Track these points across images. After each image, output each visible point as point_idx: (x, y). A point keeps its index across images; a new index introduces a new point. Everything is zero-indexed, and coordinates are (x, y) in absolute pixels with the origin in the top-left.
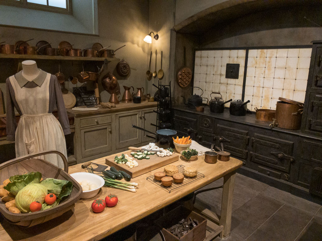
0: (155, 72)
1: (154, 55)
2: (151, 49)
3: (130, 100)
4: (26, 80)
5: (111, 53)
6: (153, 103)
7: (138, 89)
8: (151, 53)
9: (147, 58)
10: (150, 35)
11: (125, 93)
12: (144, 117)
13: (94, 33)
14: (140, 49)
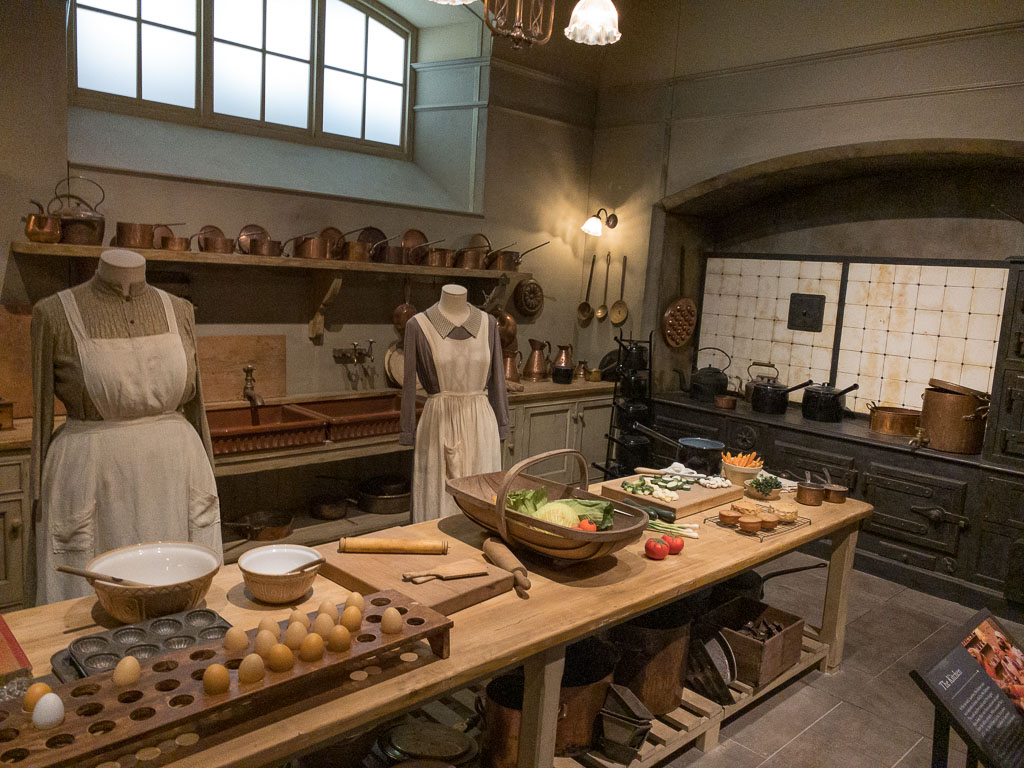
0: (604, 307)
1: (601, 265)
2: (593, 248)
3: (543, 376)
4: (451, 324)
5: (512, 259)
6: (599, 383)
7: (562, 348)
8: (594, 260)
9: (581, 271)
10: (598, 216)
11: (531, 356)
12: (582, 419)
13: (471, 210)
14: (568, 249)
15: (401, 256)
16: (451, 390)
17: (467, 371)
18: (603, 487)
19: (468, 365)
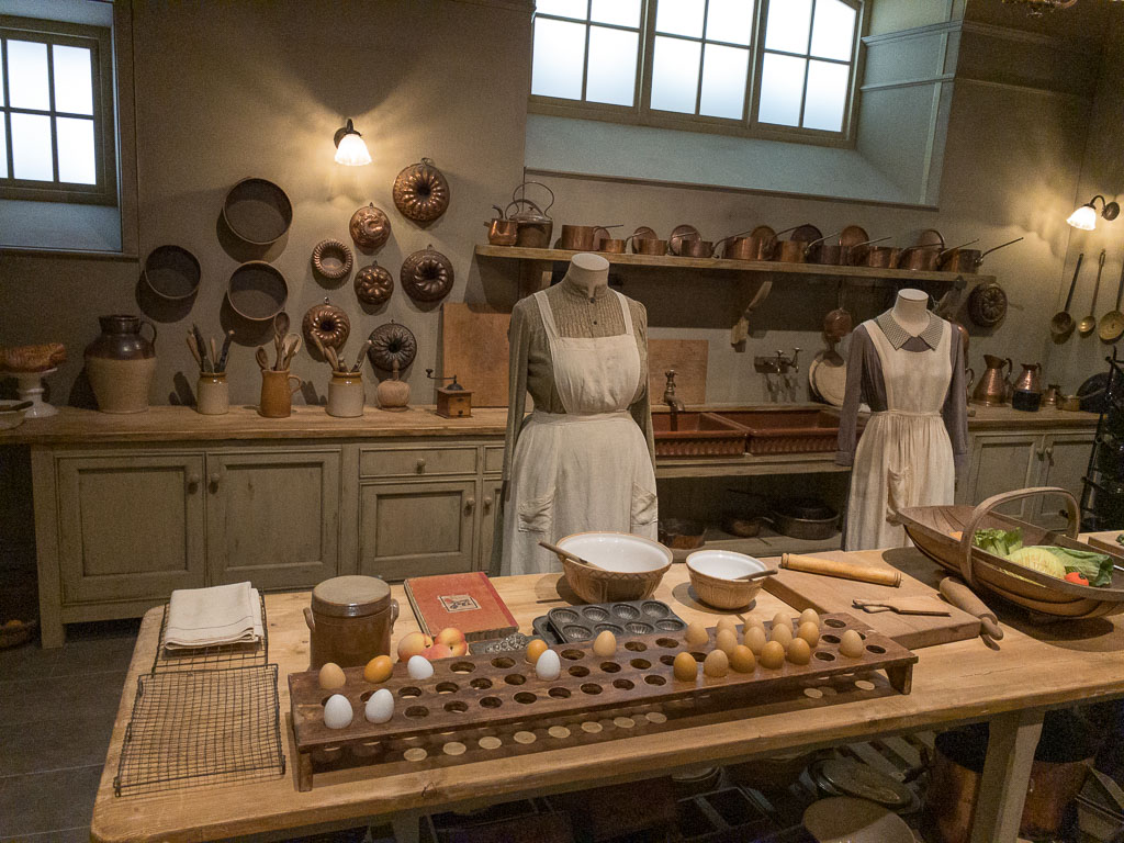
0: (1091, 319)
1: (1091, 267)
2: (1081, 244)
3: (1000, 400)
4: (907, 334)
5: (971, 259)
6: (1076, 413)
7: (1026, 368)
8: (1080, 259)
9: (1061, 273)
10: (1091, 205)
11: (986, 374)
12: (1050, 455)
13: (922, 202)
14: (1045, 247)
15: (838, 256)
16: (901, 408)
17: (922, 388)
18: (1090, 538)
19: (923, 382)
